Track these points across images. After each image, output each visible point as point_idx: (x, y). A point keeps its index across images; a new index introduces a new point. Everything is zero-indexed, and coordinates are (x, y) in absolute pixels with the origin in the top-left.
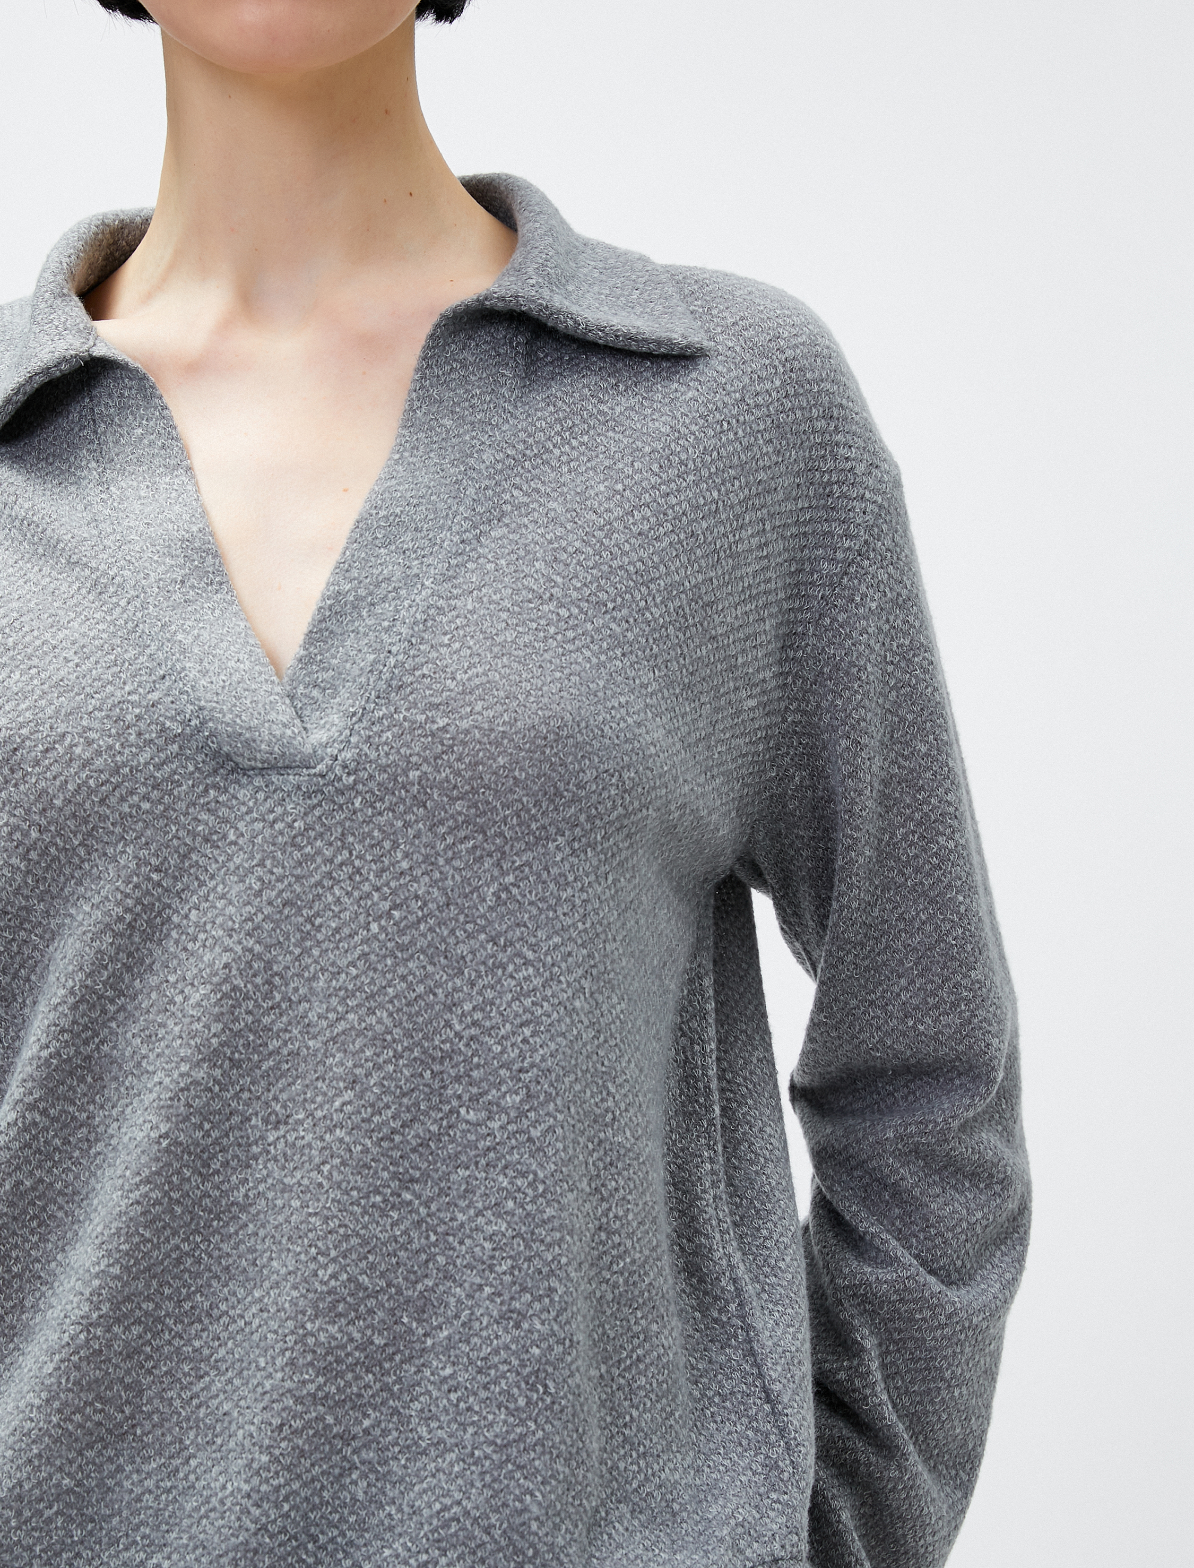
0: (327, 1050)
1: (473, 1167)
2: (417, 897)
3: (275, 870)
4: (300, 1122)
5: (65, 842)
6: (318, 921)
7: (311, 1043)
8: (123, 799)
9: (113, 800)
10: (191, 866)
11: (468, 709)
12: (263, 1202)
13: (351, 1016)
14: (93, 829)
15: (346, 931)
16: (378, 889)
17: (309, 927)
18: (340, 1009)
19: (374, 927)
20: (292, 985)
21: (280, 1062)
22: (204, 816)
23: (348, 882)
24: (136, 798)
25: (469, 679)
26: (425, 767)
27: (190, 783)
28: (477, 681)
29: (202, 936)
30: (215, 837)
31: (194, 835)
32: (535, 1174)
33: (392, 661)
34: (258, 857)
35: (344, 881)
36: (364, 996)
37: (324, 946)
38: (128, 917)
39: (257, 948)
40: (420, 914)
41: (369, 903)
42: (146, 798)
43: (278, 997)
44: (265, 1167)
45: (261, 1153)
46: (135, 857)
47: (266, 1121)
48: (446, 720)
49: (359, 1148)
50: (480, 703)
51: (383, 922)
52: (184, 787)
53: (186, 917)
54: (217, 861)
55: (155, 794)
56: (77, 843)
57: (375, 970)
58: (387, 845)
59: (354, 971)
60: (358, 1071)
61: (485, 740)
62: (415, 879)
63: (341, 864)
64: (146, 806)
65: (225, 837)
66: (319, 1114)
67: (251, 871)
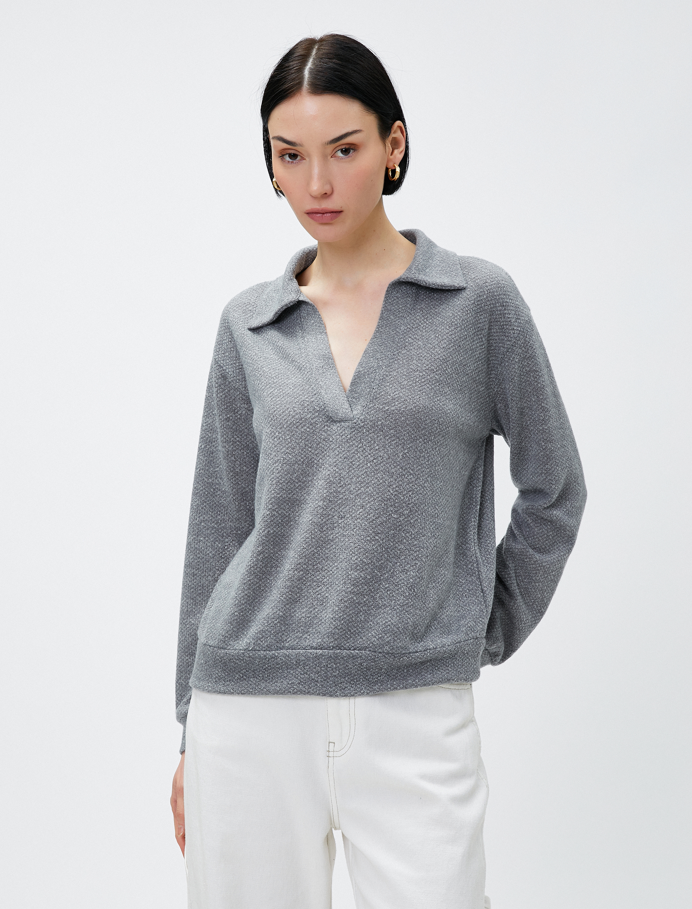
0: (355, 498)
1: (395, 530)
2: (380, 456)
3: (342, 449)
4: (347, 518)
5: (285, 437)
6: (354, 463)
7: (351, 496)
8: (302, 427)
9: (300, 427)
10: (320, 447)
11: (394, 404)
12: (338, 539)
13: (362, 489)
14: (293, 435)
15: (361, 465)
16: (370, 454)
17: (351, 464)
18: (359, 487)
19: (369, 465)
20: (346, 480)
21: (343, 501)
22: (323, 434)
23: (362, 452)
24: (306, 427)
25: (394, 396)
26: (382, 421)
27: (320, 424)
28: (396, 396)
29: (323, 467)
30: (326, 440)
31: (321, 439)
32: (412, 532)
33: (374, 391)
34: (338, 445)
35: (361, 452)
36: (366, 483)
37: (355, 470)
38: (302, 460)
39: (337, 470)
40: (381, 461)
41: (367, 458)
42: (308, 427)
43: (342, 483)
44: (338, 530)
45: (337, 526)
46: (304, 444)
47: (339, 517)
48: (388, 407)
49: (364, 524)
50: (397, 402)
51: (371, 463)
52: (319, 425)
53: (318, 461)
54: (327, 446)
55: (311, 427)
56: (288, 437)
57: (369, 476)
58: (372, 442)
59: (363, 477)
60: (364, 504)
61: (399, 413)
62: (380, 451)
63: (360, 447)
64: (308, 430)
65: (329, 439)
66: (353, 515)
67: (336, 449)
